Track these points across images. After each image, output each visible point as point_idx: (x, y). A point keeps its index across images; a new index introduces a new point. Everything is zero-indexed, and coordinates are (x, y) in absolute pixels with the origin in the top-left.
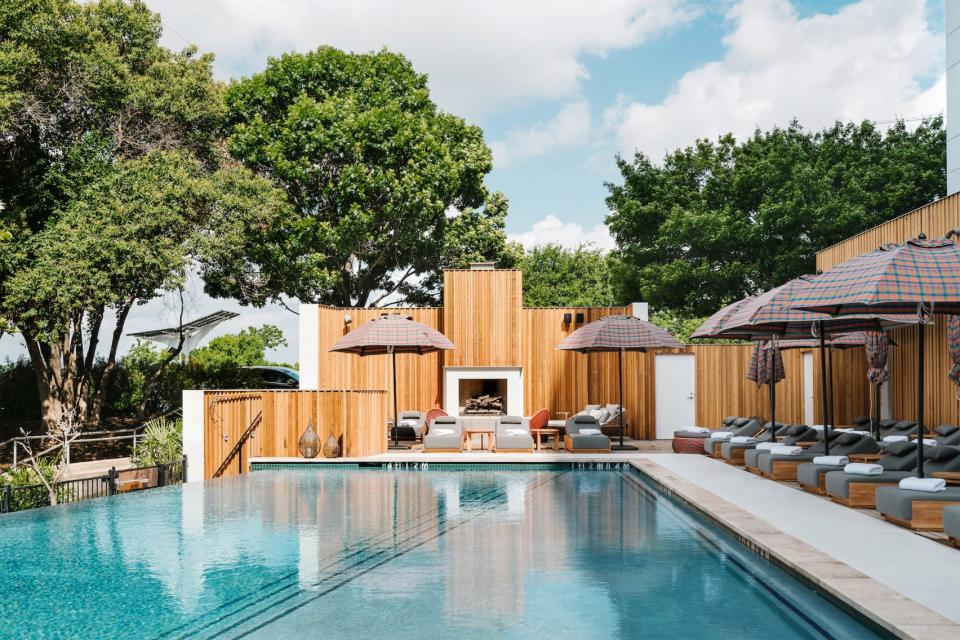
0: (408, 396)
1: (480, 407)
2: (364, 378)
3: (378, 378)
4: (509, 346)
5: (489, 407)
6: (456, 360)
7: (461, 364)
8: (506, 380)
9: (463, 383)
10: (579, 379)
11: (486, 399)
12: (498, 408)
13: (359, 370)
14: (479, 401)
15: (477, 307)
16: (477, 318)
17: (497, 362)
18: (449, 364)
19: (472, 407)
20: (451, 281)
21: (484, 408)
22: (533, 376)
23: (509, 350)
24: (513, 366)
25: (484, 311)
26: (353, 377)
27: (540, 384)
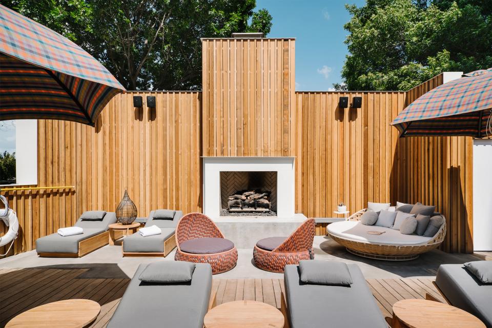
0: (165, 190)
1: (245, 204)
2: (117, 171)
3: (133, 171)
4: (279, 131)
5: (256, 204)
6: (217, 148)
7: (222, 153)
8: (276, 173)
9: (224, 176)
10: (353, 173)
11: (253, 196)
12: (266, 206)
13: (111, 162)
14: (243, 197)
15: (242, 84)
16: (242, 97)
17: (265, 151)
18: (209, 153)
19: (236, 205)
20: (210, 53)
21: (250, 205)
22: (303, 169)
23: (279, 137)
24: (284, 156)
25: (250, 90)
26: (105, 170)
27: (311, 177)
